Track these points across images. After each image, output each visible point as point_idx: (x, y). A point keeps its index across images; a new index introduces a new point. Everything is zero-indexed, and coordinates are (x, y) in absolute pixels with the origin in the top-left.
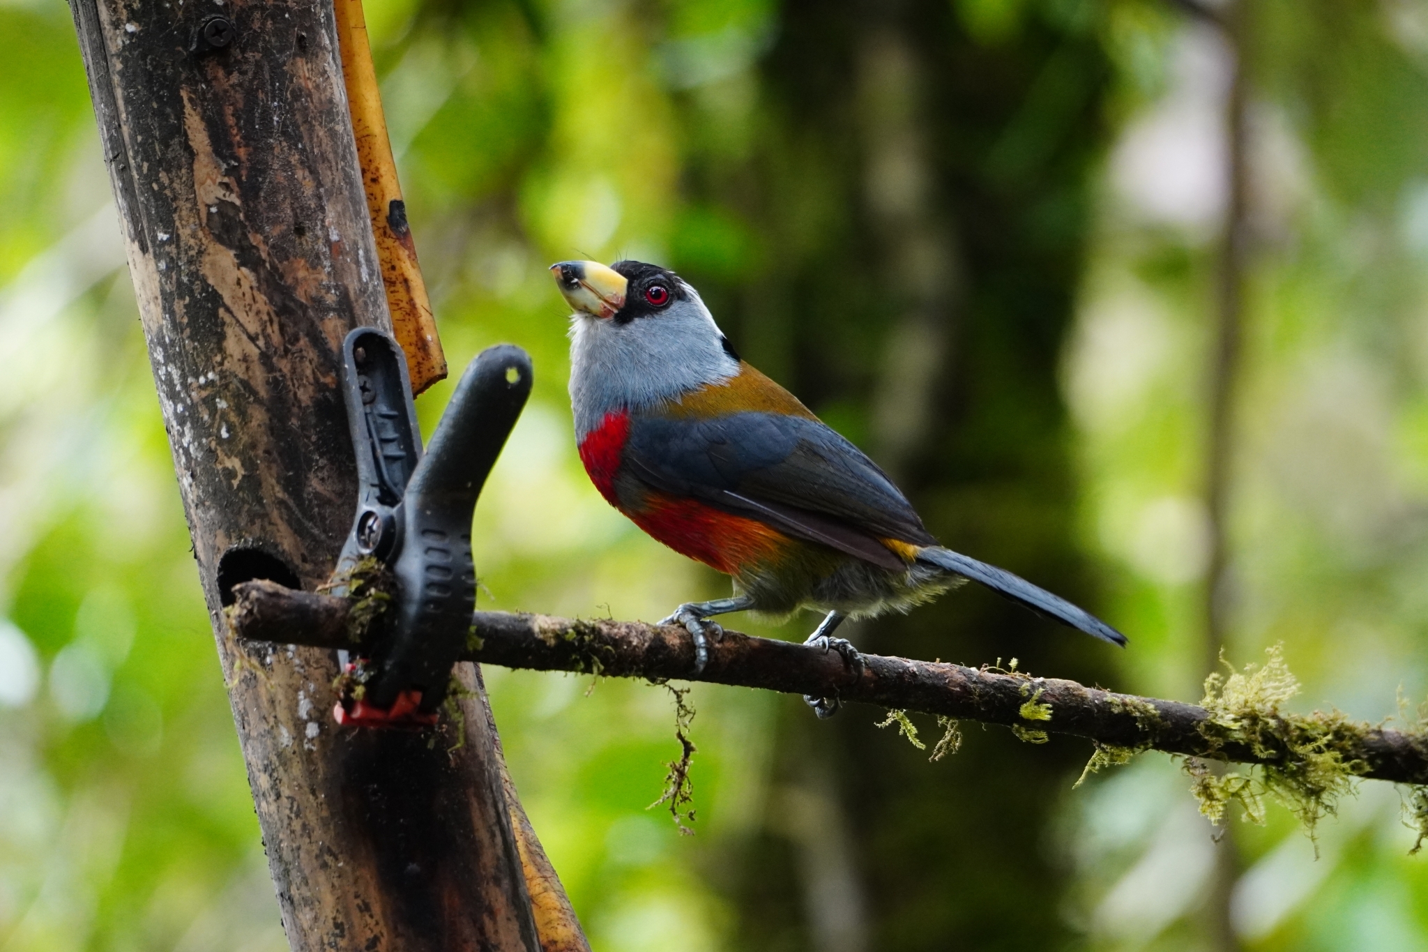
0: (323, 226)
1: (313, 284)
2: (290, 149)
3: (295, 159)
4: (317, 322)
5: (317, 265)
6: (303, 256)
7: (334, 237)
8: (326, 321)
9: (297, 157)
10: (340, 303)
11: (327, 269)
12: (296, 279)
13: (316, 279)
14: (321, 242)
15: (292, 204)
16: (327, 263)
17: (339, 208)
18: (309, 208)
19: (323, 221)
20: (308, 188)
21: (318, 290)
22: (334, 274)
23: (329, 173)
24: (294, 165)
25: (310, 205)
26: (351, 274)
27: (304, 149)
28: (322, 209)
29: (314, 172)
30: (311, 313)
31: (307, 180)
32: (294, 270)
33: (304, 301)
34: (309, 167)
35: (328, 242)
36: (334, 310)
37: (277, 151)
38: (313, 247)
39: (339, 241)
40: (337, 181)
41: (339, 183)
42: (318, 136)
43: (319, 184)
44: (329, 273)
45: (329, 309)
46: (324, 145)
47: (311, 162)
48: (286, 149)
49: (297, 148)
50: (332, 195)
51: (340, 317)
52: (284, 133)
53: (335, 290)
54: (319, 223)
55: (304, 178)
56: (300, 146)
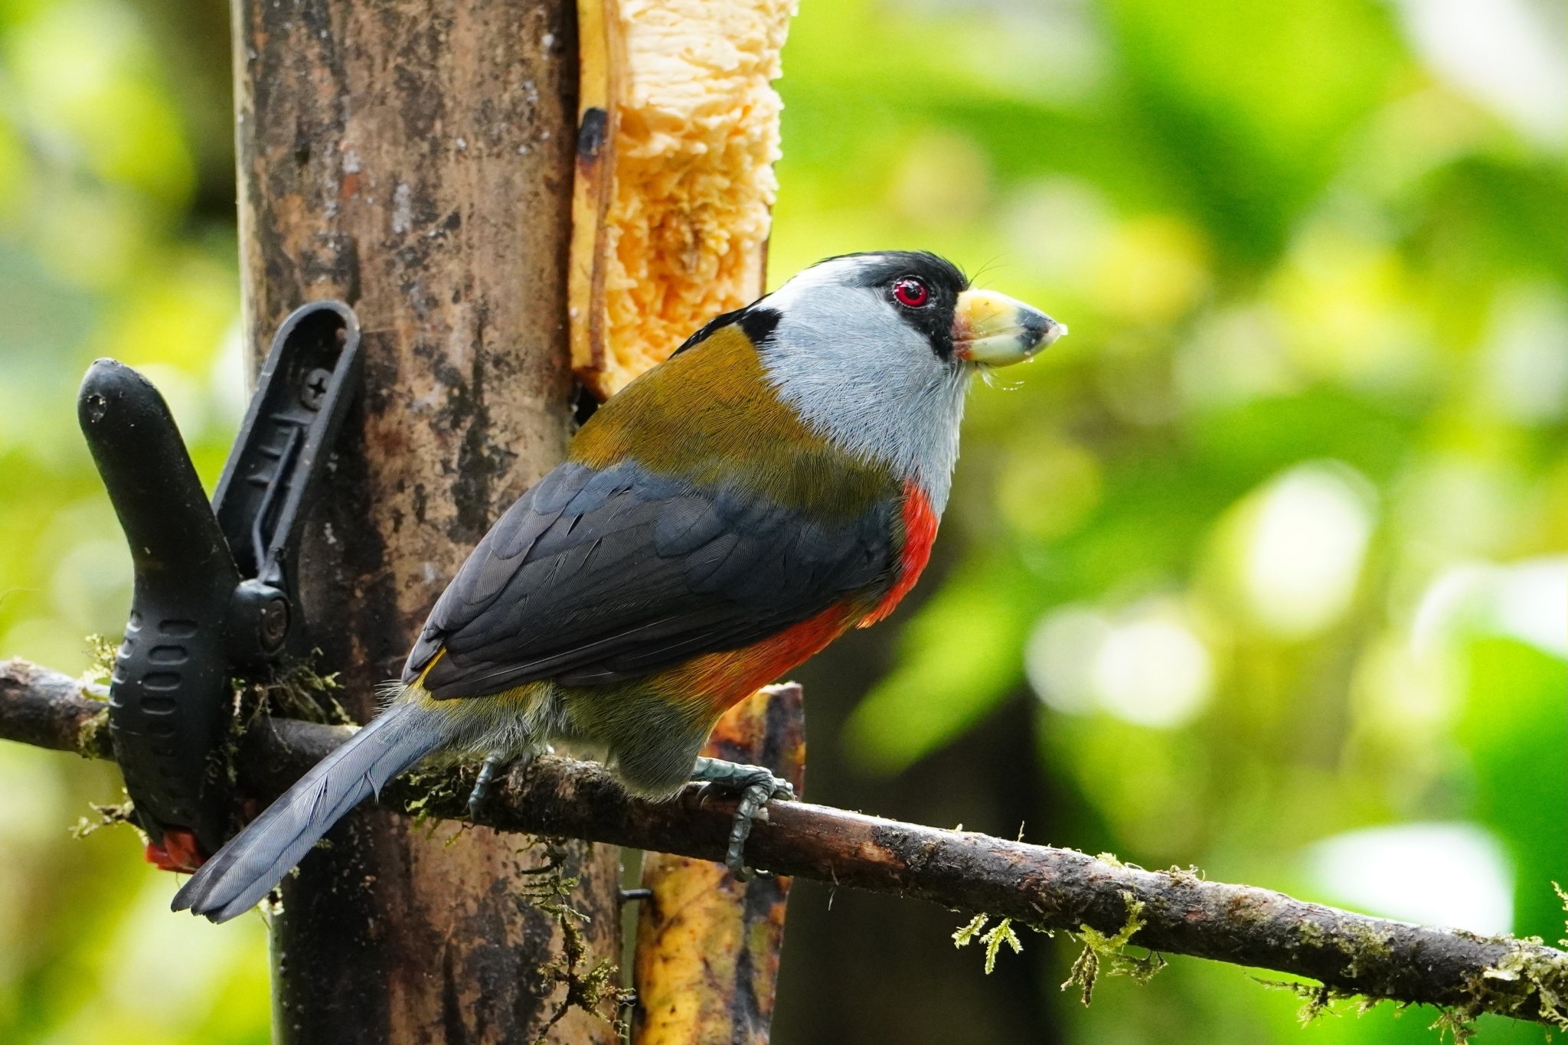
0: (336, 151)
1: (307, 232)
2: (309, 38)
3: (314, 52)
4: (303, 289)
5: (316, 205)
6: (300, 192)
7: (351, 166)
8: (314, 287)
9: (317, 50)
10: (339, 262)
11: (329, 213)
12: (287, 224)
13: (310, 227)
14: (327, 174)
15: (299, 118)
16: (330, 204)
17: (373, 125)
18: (320, 124)
19: (337, 143)
20: (325, 92)
21: (312, 244)
22: (340, 221)
23: (365, 74)
24: (312, 62)
25: (323, 119)
26: (370, 220)
27: (329, 39)
28: (340, 125)
29: (338, 72)
30: (298, 274)
31: (325, 84)
32: (288, 212)
33: (291, 256)
34: (332, 66)
35: (339, 175)
36: (327, 271)
37: (293, 40)
38: (316, 179)
39: (357, 173)
40: (378, 86)
41: (383, 89)
42: (357, 21)
43: (344, 90)
44: (331, 219)
45: (322, 270)
46: (364, 35)
47: (337, 58)
48: (304, 38)
49: (319, 37)
50: (362, 106)
51: (335, 281)
52: (307, 16)
53: (336, 243)
54: (330, 146)
55: (322, 81)
56: (324, 34)
